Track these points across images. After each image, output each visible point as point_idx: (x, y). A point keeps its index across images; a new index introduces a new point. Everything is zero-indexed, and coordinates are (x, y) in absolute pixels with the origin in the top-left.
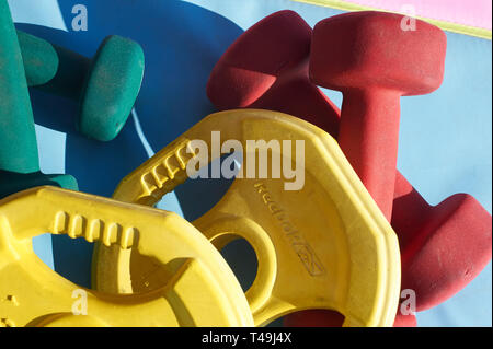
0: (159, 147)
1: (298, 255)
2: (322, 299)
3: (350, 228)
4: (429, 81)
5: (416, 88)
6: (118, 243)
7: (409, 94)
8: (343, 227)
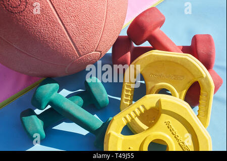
0: (120, 96)
1: (175, 79)
2: (189, 82)
3: (179, 62)
4: (162, 19)
5: (161, 23)
6: (132, 119)
7: (161, 27)
8: (177, 63)
